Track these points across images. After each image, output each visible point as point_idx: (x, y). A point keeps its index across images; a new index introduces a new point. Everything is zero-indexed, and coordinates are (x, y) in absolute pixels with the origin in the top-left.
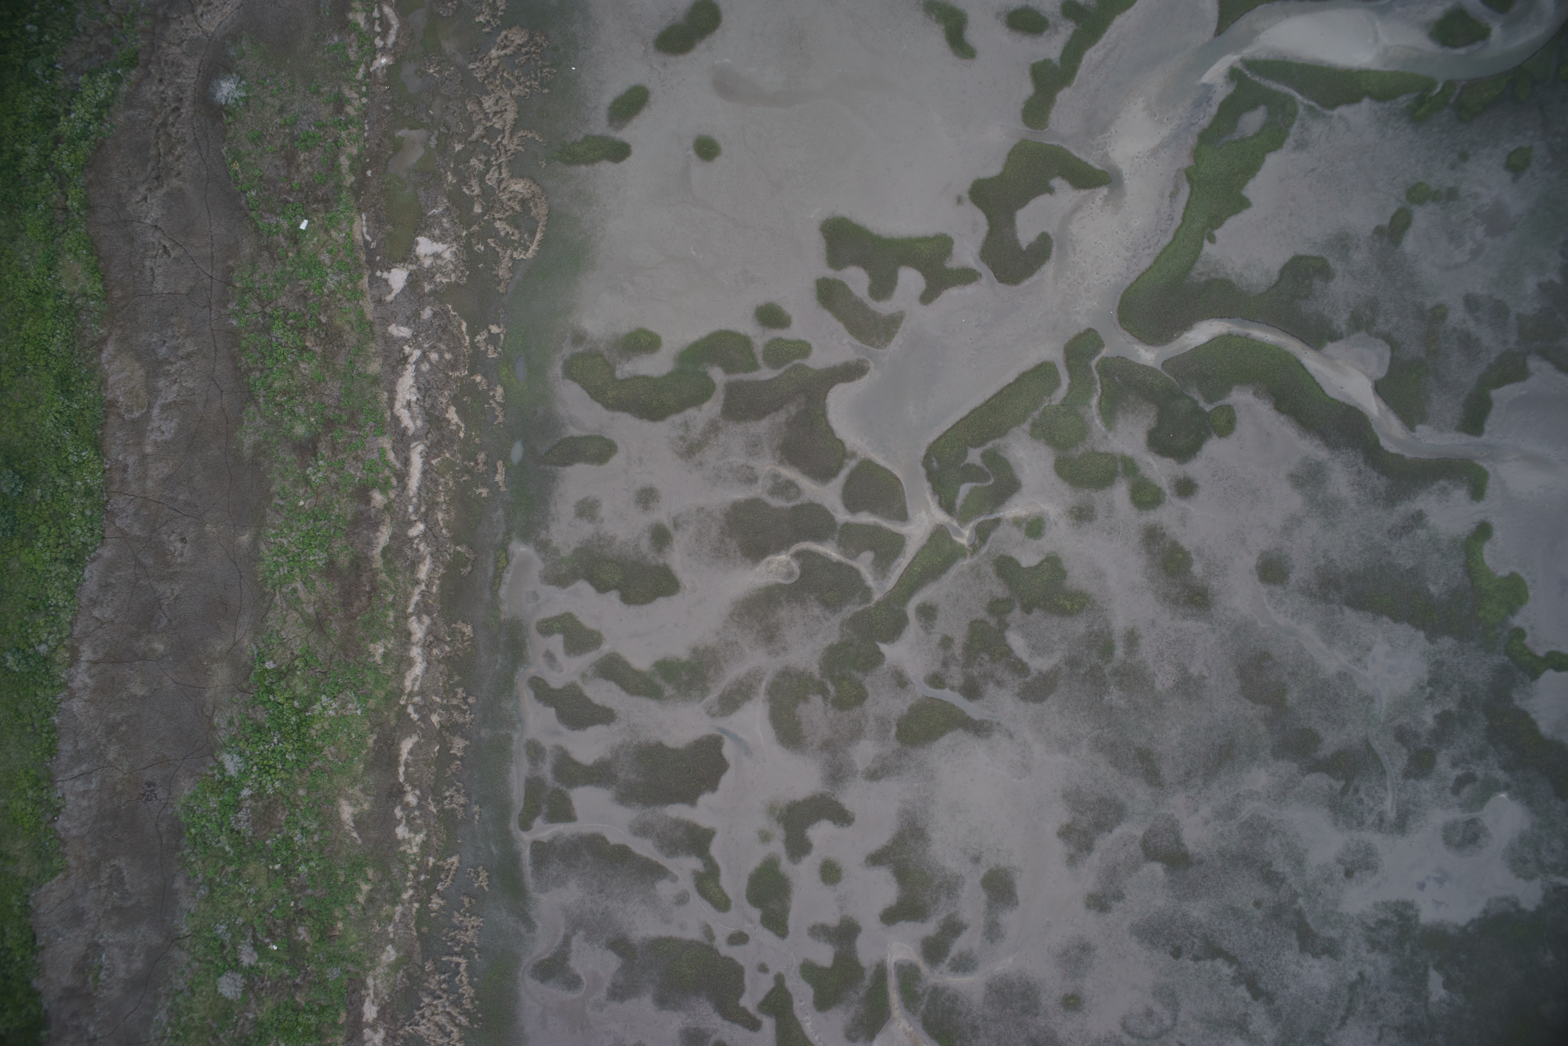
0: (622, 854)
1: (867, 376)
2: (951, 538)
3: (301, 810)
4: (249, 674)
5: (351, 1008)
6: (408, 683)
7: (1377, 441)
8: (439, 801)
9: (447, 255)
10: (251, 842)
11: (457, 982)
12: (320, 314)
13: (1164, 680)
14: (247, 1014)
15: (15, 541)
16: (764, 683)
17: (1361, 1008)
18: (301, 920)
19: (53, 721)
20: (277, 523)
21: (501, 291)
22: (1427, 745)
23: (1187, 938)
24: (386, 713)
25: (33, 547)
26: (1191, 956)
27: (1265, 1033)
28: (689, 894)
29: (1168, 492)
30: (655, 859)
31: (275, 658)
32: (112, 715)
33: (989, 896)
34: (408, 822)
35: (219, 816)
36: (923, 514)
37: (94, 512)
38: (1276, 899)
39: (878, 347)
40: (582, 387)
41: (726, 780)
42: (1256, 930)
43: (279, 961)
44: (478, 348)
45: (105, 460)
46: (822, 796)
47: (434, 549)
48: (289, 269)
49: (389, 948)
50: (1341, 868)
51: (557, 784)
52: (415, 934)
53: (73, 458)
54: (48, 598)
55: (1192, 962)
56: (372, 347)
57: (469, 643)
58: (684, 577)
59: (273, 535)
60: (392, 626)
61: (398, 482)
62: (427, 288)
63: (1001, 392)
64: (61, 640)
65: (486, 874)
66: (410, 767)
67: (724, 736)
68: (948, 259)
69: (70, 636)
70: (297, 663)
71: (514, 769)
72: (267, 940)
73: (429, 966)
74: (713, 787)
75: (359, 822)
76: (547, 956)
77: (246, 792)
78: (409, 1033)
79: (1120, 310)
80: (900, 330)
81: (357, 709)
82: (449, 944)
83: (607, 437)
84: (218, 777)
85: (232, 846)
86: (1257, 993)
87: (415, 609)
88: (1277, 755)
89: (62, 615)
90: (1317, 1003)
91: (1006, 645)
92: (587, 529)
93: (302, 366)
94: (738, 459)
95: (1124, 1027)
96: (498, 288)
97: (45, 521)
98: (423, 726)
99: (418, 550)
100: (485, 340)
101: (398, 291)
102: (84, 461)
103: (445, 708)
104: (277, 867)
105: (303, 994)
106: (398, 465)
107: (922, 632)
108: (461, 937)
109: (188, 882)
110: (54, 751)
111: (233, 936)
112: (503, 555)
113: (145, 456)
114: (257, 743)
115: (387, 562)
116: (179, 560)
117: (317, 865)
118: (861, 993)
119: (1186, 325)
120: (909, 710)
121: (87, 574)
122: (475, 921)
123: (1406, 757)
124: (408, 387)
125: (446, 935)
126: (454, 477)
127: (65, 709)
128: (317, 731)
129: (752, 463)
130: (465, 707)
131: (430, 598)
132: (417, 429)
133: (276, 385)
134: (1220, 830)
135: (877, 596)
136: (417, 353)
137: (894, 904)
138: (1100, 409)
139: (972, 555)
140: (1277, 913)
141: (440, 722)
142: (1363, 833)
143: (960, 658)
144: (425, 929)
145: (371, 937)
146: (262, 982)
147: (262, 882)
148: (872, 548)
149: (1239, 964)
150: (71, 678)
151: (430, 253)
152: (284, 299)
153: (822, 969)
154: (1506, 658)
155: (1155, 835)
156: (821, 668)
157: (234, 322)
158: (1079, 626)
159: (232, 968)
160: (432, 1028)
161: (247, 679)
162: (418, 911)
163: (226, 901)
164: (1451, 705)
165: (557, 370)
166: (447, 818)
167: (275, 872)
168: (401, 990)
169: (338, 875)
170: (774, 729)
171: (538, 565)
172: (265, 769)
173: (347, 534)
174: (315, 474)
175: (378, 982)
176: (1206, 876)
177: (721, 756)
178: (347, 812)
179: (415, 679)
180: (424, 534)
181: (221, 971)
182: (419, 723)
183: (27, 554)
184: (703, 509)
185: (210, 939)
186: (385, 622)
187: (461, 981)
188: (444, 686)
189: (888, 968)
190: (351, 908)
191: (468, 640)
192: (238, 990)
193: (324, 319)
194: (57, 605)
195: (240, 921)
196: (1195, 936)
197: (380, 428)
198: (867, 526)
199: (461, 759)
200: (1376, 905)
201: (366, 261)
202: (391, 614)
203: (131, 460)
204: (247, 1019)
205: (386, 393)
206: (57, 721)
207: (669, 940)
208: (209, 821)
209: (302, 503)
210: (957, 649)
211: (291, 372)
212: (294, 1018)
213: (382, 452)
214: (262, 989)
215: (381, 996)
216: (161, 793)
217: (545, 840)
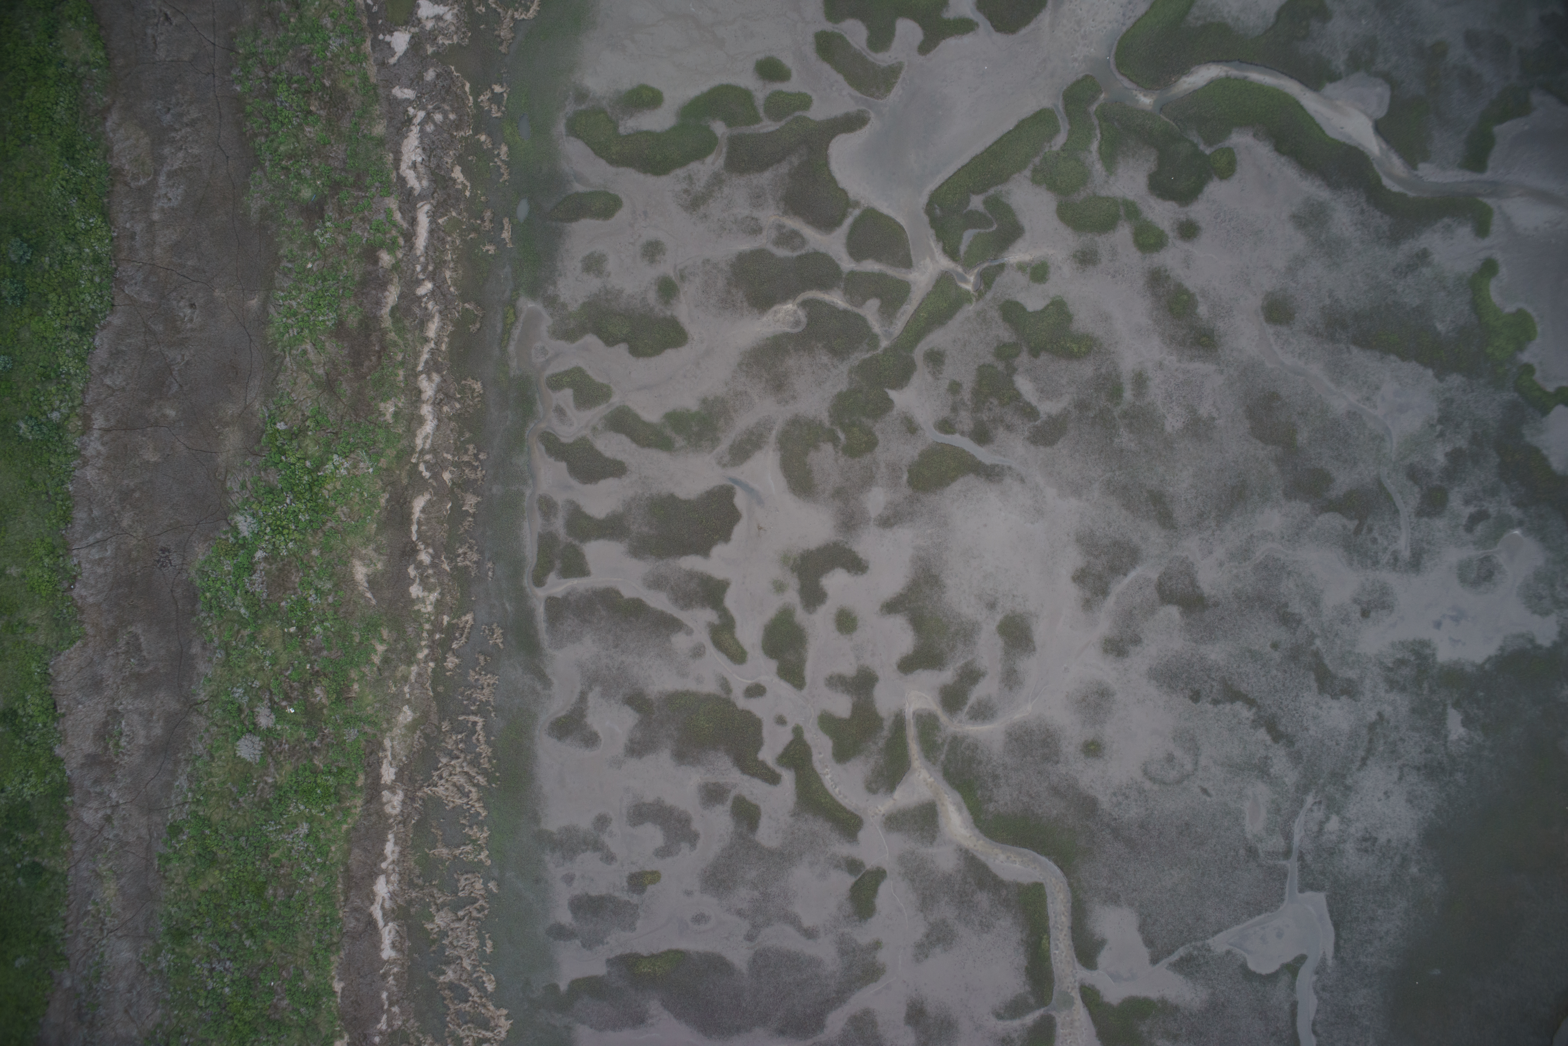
0: (637, 608)
1: (868, 126)
2: (956, 284)
3: (315, 572)
4: (261, 436)
5: (368, 769)
6: (419, 441)
7: (1379, 181)
8: (451, 560)
9: (449, 17)
10: (266, 605)
11: (475, 741)
12: (324, 78)
13: (1173, 423)
14: (266, 778)
15: (25, 310)
16: (774, 432)
17: (1381, 749)
18: (317, 681)
19: (67, 489)
20: (285, 285)
21: (503, 51)
22: (1438, 483)
23: (1206, 682)
24: (398, 472)
25: (43, 316)
26: (1210, 699)
27: (1286, 776)
28: (704, 647)
29: (1171, 235)
30: (669, 612)
31: (287, 420)
32: (126, 482)
33: (1006, 642)
34: (421, 580)
35: (233, 579)
36: (928, 260)
37: (102, 280)
38: (1293, 641)
39: (878, 98)
40: (586, 143)
41: (739, 531)
42: (1274, 672)
43: (297, 724)
44: (482, 107)
45: (113, 228)
46: (835, 544)
47: (443, 306)
48: (292, 34)
49: (406, 708)
50: (1357, 608)
51: (570, 539)
52: (431, 694)
53: (81, 225)
54: (59, 366)
55: (1212, 706)
56: (377, 110)
57: (479, 399)
58: (692, 329)
59: (282, 298)
60: (402, 385)
61: (406, 242)
62: (430, 50)
63: (1001, 139)
64: (73, 408)
65: (501, 631)
66: (422, 525)
67: (736, 487)
68: (945, 10)
69: (82, 404)
70: (307, 423)
71: (526, 525)
72: (284, 703)
73: (445, 726)
74: (726, 537)
75: (373, 582)
76: (563, 713)
77: (259, 554)
78: (428, 794)
79: (1117, 55)
80: (900, 80)
81: (368, 468)
82: (465, 702)
83: (611, 192)
84: (232, 540)
85: (247, 608)
86: (1277, 736)
87: (424, 367)
88: (1289, 495)
89: (73, 383)
90: (1337, 744)
91: (1015, 389)
92: (593, 284)
93: (307, 129)
94: (742, 210)
95: (1145, 772)
96: (500, 48)
97: (54, 290)
98: (435, 484)
99: (426, 309)
100: (489, 99)
101: (401, 54)
102: (92, 227)
103: (456, 465)
104: (292, 630)
105: (321, 757)
106: (405, 225)
107: (929, 378)
108: (478, 696)
109: (204, 647)
110: (69, 519)
111: (250, 700)
112: (512, 311)
113: (152, 224)
114: (269, 504)
115: (396, 321)
116: (189, 326)
117: (332, 626)
118: (880, 744)
119: (1184, 69)
120: (920, 455)
121: (97, 342)
122: (490, 679)
123: (1418, 496)
124: (413, 148)
125: (462, 694)
126: (460, 236)
127: (78, 477)
128: (329, 491)
129: (756, 214)
130: (476, 464)
131: (439, 356)
132: (423, 189)
133: (282, 148)
134: (1235, 571)
135: (884, 343)
136: (421, 114)
137: (910, 652)
138: (1101, 154)
139: (977, 300)
140: (1294, 655)
141: (452, 479)
142: (1378, 572)
143: (969, 403)
144: (441, 689)
145: (388, 697)
146: (280, 746)
147: (278, 646)
148: (877, 295)
149: (1259, 707)
150: (84, 446)
151: (432, 16)
152: (287, 64)
153: (841, 720)
154: (1516, 395)
155: (1170, 578)
156: (830, 416)
157: (238, 88)
158: (1086, 369)
159: (250, 731)
160: (451, 788)
161: (259, 441)
162: (434, 671)
163: (242, 664)
164: (1462, 443)
165: (561, 127)
166: (461, 576)
167: (290, 634)
168: (418, 751)
169: (353, 636)
170: (786, 477)
171: (547, 322)
172: (278, 530)
173: (355, 295)
174: (322, 235)
175: (395, 743)
176: (1223, 618)
177: (733, 506)
178: (360, 572)
179: (426, 437)
180: (433, 292)
181: (239, 734)
182: (431, 481)
183: (38, 322)
184: (708, 260)
185: (227, 703)
186: (395, 380)
187: (478, 740)
188: (455, 443)
189: (907, 718)
190: (366, 670)
191: (478, 397)
192: (257, 752)
193: (327, 83)
194: (68, 373)
195: (257, 684)
196: (1213, 680)
197: (387, 188)
198: (873, 274)
199: (474, 515)
200: (1393, 645)
201: (368, 25)
202: (401, 373)
203: (139, 228)
204: (266, 783)
205: (391, 155)
206: (71, 489)
207: (686, 694)
208: (223, 584)
209: (310, 266)
210: (966, 395)
211: (296, 136)
212: (313, 780)
213: (389, 213)
214: (280, 753)
215: (398, 758)
216: (176, 559)
217: (559, 596)
